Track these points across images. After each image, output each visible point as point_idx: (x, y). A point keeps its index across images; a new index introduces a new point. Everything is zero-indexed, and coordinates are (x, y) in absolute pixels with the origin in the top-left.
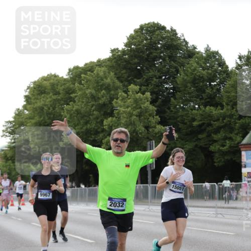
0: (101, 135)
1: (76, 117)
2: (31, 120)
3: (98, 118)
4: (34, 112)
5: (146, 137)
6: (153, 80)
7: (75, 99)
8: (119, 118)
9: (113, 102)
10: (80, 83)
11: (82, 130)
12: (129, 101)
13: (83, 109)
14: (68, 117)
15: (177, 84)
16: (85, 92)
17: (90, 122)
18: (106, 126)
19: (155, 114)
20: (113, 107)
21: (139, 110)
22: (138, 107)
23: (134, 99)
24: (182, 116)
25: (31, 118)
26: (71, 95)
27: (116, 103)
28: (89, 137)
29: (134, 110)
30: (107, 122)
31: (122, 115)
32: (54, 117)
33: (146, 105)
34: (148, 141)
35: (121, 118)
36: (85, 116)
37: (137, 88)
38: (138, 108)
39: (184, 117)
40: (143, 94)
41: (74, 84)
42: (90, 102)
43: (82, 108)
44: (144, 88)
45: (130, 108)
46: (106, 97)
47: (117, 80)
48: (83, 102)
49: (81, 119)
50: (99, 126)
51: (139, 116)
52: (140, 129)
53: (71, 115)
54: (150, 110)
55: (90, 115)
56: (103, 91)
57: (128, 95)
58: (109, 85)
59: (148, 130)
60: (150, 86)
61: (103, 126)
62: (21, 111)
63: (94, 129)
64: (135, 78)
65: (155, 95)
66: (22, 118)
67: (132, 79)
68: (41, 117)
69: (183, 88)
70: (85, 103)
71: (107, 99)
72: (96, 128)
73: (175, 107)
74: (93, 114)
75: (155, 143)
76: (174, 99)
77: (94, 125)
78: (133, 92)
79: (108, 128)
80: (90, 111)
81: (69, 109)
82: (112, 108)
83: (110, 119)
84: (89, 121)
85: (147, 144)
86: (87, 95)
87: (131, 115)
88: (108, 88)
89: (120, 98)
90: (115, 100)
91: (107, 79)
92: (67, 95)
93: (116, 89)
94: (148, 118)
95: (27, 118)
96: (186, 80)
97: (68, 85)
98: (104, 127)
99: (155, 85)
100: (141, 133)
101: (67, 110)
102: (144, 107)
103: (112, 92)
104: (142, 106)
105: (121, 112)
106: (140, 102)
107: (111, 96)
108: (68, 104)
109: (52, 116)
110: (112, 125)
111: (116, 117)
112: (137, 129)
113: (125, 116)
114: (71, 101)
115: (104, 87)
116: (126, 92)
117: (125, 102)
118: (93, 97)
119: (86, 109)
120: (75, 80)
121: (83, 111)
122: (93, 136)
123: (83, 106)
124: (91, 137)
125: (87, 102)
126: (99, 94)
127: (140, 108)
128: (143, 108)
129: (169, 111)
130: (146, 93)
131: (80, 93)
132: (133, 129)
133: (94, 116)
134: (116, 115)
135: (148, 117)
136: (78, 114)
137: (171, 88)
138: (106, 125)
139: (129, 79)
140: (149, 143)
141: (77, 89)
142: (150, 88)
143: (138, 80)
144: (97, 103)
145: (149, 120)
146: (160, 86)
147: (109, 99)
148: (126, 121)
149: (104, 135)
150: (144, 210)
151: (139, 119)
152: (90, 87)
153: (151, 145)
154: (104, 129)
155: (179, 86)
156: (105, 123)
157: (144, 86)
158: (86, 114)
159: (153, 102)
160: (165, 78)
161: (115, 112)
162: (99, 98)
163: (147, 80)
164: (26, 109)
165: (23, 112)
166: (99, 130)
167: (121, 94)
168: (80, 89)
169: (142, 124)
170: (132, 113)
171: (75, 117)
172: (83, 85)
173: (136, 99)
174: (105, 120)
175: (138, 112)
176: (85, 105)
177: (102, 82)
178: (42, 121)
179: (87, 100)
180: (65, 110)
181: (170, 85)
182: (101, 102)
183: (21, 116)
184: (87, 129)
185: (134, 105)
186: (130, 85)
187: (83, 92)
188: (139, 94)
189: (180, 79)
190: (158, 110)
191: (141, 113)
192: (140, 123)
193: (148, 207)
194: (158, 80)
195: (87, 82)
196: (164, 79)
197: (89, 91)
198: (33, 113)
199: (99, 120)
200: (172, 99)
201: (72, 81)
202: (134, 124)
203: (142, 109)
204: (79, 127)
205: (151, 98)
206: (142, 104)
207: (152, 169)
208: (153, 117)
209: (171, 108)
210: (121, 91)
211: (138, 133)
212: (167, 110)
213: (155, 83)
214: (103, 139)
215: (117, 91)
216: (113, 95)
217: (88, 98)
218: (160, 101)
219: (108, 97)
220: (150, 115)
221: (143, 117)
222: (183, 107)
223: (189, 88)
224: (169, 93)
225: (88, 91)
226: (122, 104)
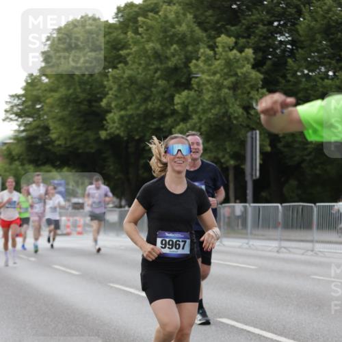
0: (170, 120)
1: (128, 88)
2: (53, 94)
3: (164, 92)
4: (57, 80)
5: (244, 124)
6: (257, 28)
7: (128, 59)
8: (200, 92)
9: (191, 65)
10: (136, 32)
11: (139, 112)
12: (217, 63)
13: (139, 76)
14: (114, 89)
15: (299, 35)
16: (144, 48)
17: (152, 98)
18: (179, 106)
19: (260, 86)
20: (190, 73)
21: (233, 79)
22: (232, 73)
23: (225, 59)
24: (307, 89)
25: (52, 90)
26: (121, 52)
27: (196, 66)
28: (149, 123)
29: (225, 79)
30: (180, 98)
31: (204, 87)
32: (90, 88)
33: (245, 69)
34: (247, 132)
35: (204, 91)
36: (144, 88)
37: (231, 41)
38: (232, 76)
39: (309, 91)
40: (241, 51)
41: (126, 33)
42: (153, 65)
43: (138, 73)
44: (242, 41)
45: (218, 75)
46: (179, 55)
47: (197, 28)
48: (140, 64)
49: (137, 93)
50: (167, 104)
51: (234, 87)
52: (234, 111)
53: (120, 86)
54: (252, 78)
55: (152, 86)
56: (175, 46)
57: (215, 53)
58: (184, 36)
59: (248, 113)
60: (252, 37)
61: (174, 105)
62: (36, 78)
63: (159, 109)
64: (227, 24)
65: (260, 54)
66: (39, 89)
67: (223, 26)
68: (69, 89)
69: (308, 42)
70: (144, 66)
71: (181, 60)
72: (162, 108)
73: (294, 74)
74: (157, 86)
75: (260, 134)
76: (294, 61)
77: (159, 103)
78: (224, 47)
79: (183, 109)
80: (153, 80)
81: (117, 76)
82: (189, 75)
83: (185, 93)
84: (150, 96)
85: (246, 137)
86: (147, 52)
87: (219, 86)
88: (182, 41)
89: (203, 58)
90: (194, 61)
91: (181, 26)
92: (115, 52)
93: (196, 42)
94: (249, 93)
95: (46, 90)
96: (313, 27)
97: (115, 34)
98: (176, 107)
99: (261, 36)
100: (236, 118)
101: (114, 78)
102: (242, 73)
103: (190, 48)
104: (239, 71)
105: (204, 81)
106: (235, 65)
107: (188, 54)
108: (115, 67)
109: (88, 87)
110: (189, 103)
111: (196, 91)
112: (231, 110)
113: (210, 89)
114: (120, 62)
115: (176, 39)
116: (213, 47)
117: (210, 65)
118: (158, 56)
119: (146, 75)
120: (127, 26)
121: (140, 78)
122: (156, 123)
123: (140, 71)
124: (153, 124)
125: (148, 65)
126: (168, 51)
127: (236, 74)
128: (240, 74)
129: (283, 81)
130: (247, 50)
131: (135, 49)
132: (223, 110)
133: (160, 89)
134: (195, 86)
135: (249, 89)
136: (132, 83)
137: (288, 42)
138: (178, 104)
139: (219, 25)
140: (249, 134)
141: (130, 42)
142: (253, 41)
143: (233, 28)
144: (163, 66)
145: (251, 95)
146: (269, 38)
147: (184, 60)
148: (212, 97)
149: (175, 120)
150: (240, 247)
151: (234, 95)
152: (153, 38)
153: (252, 138)
154: (174, 110)
155: (303, 39)
156: (177, 99)
157: (243, 37)
158: (145, 85)
159: (257, 65)
160: (279, 25)
161: (194, 81)
162: (167, 58)
163: (248, 28)
164: (45, 75)
165: (40, 80)
166: (168, 112)
167: (204, 50)
168: (136, 43)
169: (238, 103)
170: (222, 84)
171: (127, 90)
172: (140, 34)
173: (230, 60)
174: (177, 95)
175: (232, 82)
176: (144, 69)
177: (173, 30)
178: (71, 95)
179: (148, 60)
180: (110, 78)
181: (287, 37)
182: (170, 64)
183: (36, 86)
184: (146, 110)
185: (225, 71)
186: (220, 36)
187: (141, 47)
188: (235, 51)
189: (303, 26)
190: (264, 78)
191: (237, 83)
192: (236, 100)
193: (246, 241)
194: (266, 28)
195: (147, 30)
196: (277, 27)
197: (151, 45)
198: (56, 82)
199: (166, 95)
200: (290, 61)
201: (121, 28)
202: (226, 103)
203: (238, 76)
204: (133, 106)
205: (255, 59)
206: (238, 67)
207: (254, 178)
208: (258, 90)
209: (288, 75)
210: (205, 46)
211: (232, 117)
212: (281, 79)
213: (261, 33)
214: (173, 127)
215: (198, 46)
216: (191, 53)
217: (149, 57)
218: (269, 63)
219: (183, 57)
220: (252, 87)
221: (239, 91)
222: (308, 74)
223: (318, 41)
224: (284, 51)
225: (149, 46)
226: (206, 68)
